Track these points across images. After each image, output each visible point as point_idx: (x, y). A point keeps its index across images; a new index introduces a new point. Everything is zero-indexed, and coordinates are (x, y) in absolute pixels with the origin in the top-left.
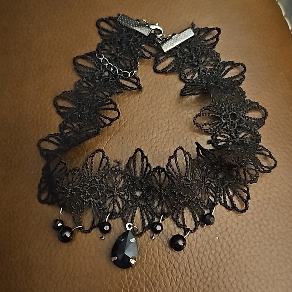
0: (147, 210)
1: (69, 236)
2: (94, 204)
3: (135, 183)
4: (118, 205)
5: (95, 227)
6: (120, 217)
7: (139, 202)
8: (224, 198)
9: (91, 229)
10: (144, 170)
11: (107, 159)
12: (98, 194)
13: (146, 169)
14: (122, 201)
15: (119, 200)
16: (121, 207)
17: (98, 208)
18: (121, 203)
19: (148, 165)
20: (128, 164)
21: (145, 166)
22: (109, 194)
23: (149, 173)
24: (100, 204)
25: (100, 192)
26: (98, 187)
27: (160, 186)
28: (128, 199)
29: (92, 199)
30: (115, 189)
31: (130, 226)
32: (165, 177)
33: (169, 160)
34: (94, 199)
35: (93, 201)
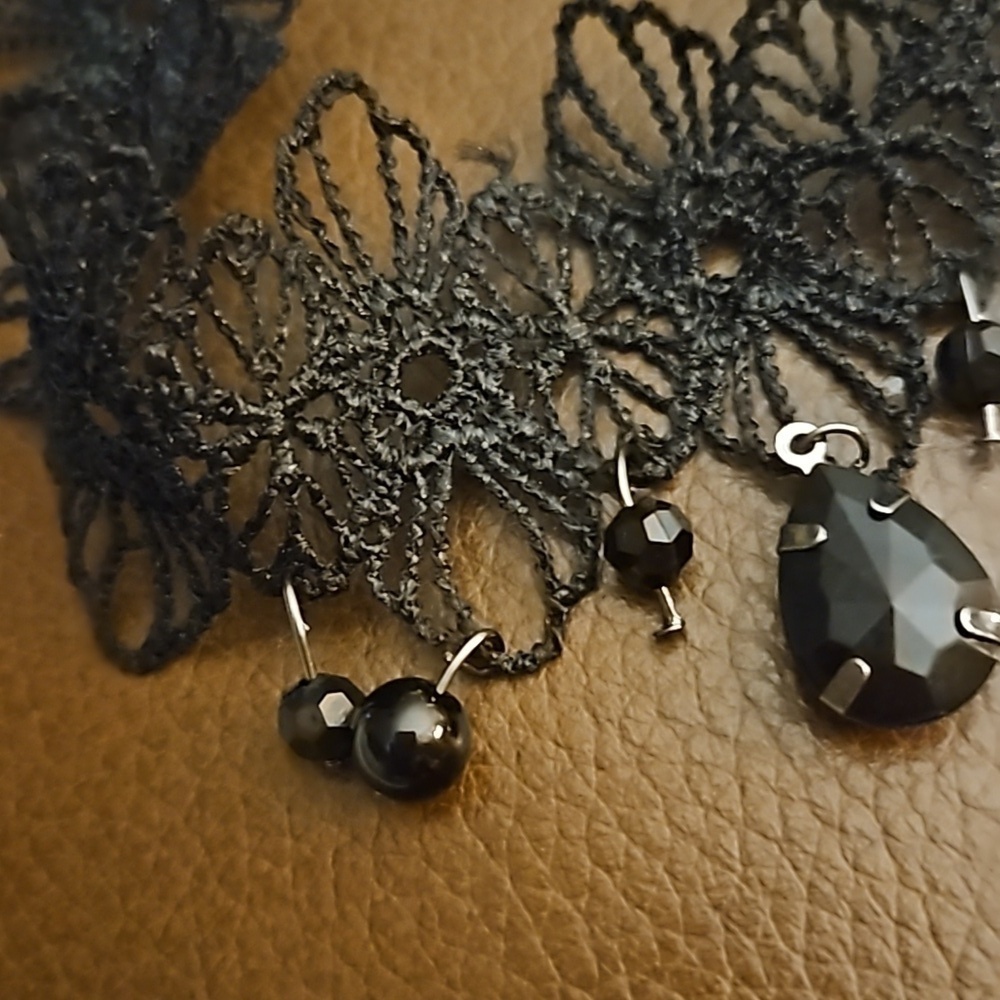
1: (438, 732)
2: (483, 457)
3: (667, 215)
4: (642, 394)
5: (572, 601)
6: (693, 449)
7: (761, 302)
9: (556, 618)
10: (676, 100)
11: (414, 142)
12: (477, 385)
13: (686, 77)
14: (651, 360)
15: (632, 365)
16: (663, 389)
17: (526, 468)
18: (649, 376)
19: (684, 41)
20: (557, 142)
21: (669, 75)
22: (545, 357)
23: (718, 93)
24: (521, 439)
25: (485, 366)
26: (452, 343)
27: (835, 108)
28: (678, 328)
29: (453, 434)
30: (561, 313)
31: (802, 445)
32: (840, 29)
35: (471, 445)
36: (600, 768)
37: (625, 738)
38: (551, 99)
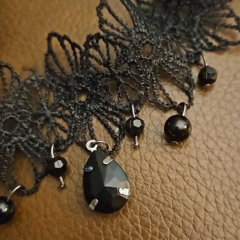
0: (107, 111)
1: (6, 209)
2: (22, 143)
3: (71, 85)
4: (62, 128)
5: (42, 177)
6: (72, 143)
7: (90, 108)
8: (206, 41)
9: (38, 183)
10: (73, 58)
11: (10, 68)
12: (22, 127)
13: (75, 53)
14: (65, 120)
15: (60, 121)
16: (67, 128)
17: (32, 146)
18: (64, 125)
19: (74, 45)
21: (71, 52)
22: (40, 119)
23: (81, 58)
24: (32, 139)
25: (25, 122)
26: (17, 117)
27: (107, 64)
28: (71, 112)
29: (16, 138)
30: (45, 109)
31: (92, 145)
32: (107, 46)
33: (99, 14)
34: (19, 137)
35: (20, 141)
36: (45, 217)
37: (50, 210)
38: (46, 55)
